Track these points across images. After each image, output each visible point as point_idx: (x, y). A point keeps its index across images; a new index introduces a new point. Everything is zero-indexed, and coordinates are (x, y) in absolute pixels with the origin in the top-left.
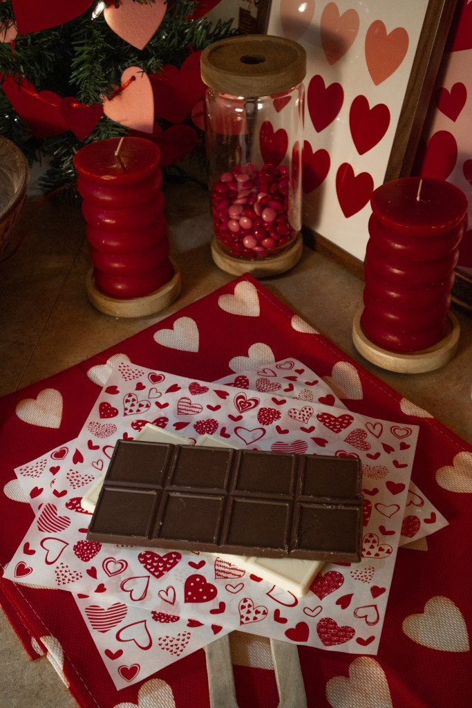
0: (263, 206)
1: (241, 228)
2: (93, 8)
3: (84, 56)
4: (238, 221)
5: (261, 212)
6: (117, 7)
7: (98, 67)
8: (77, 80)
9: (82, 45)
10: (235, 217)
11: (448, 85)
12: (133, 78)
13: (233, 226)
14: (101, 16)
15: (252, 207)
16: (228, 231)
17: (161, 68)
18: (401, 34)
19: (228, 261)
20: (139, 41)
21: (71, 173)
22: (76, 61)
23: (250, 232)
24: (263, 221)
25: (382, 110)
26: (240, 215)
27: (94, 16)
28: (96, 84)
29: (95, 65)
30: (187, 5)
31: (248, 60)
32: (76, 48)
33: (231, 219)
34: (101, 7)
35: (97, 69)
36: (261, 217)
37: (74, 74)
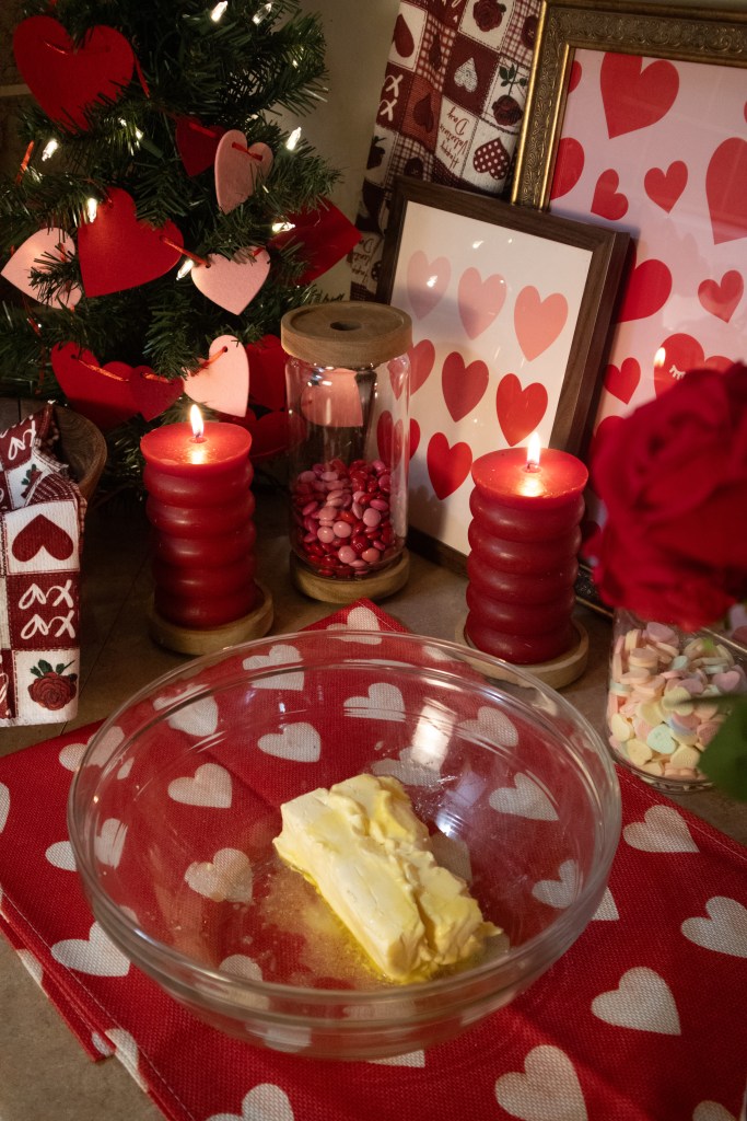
0: (364, 506)
1: (336, 537)
2: (179, 266)
3: (164, 323)
4: (330, 529)
5: (362, 514)
6: (207, 267)
7: (181, 335)
8: (153, 351)
9: (161, 310)
10: (326, 523)
11: (618, 362)
12: (225, 350)
13: (325, 535)
14: (189, 275)
15: (349, 509)
16: (318, 542)
17: (262, 338)
18: (558, 301)
19: (318, 583)
20: (235, 304)
21: (136, 469)
22: (154, 328)
23: (347, 541)
24: (365, 526)
25: (538, 391)
26: (335, 521)
27: (180, 275)
28: (177, 354)
29: (177, 332)
30: (295, 267)
31: (337, 326)
32: (154, 313)
33: (320, 526)
34: (188, 265)
35: (180, 338)
36: (362, 520)
37: (151, 343)
